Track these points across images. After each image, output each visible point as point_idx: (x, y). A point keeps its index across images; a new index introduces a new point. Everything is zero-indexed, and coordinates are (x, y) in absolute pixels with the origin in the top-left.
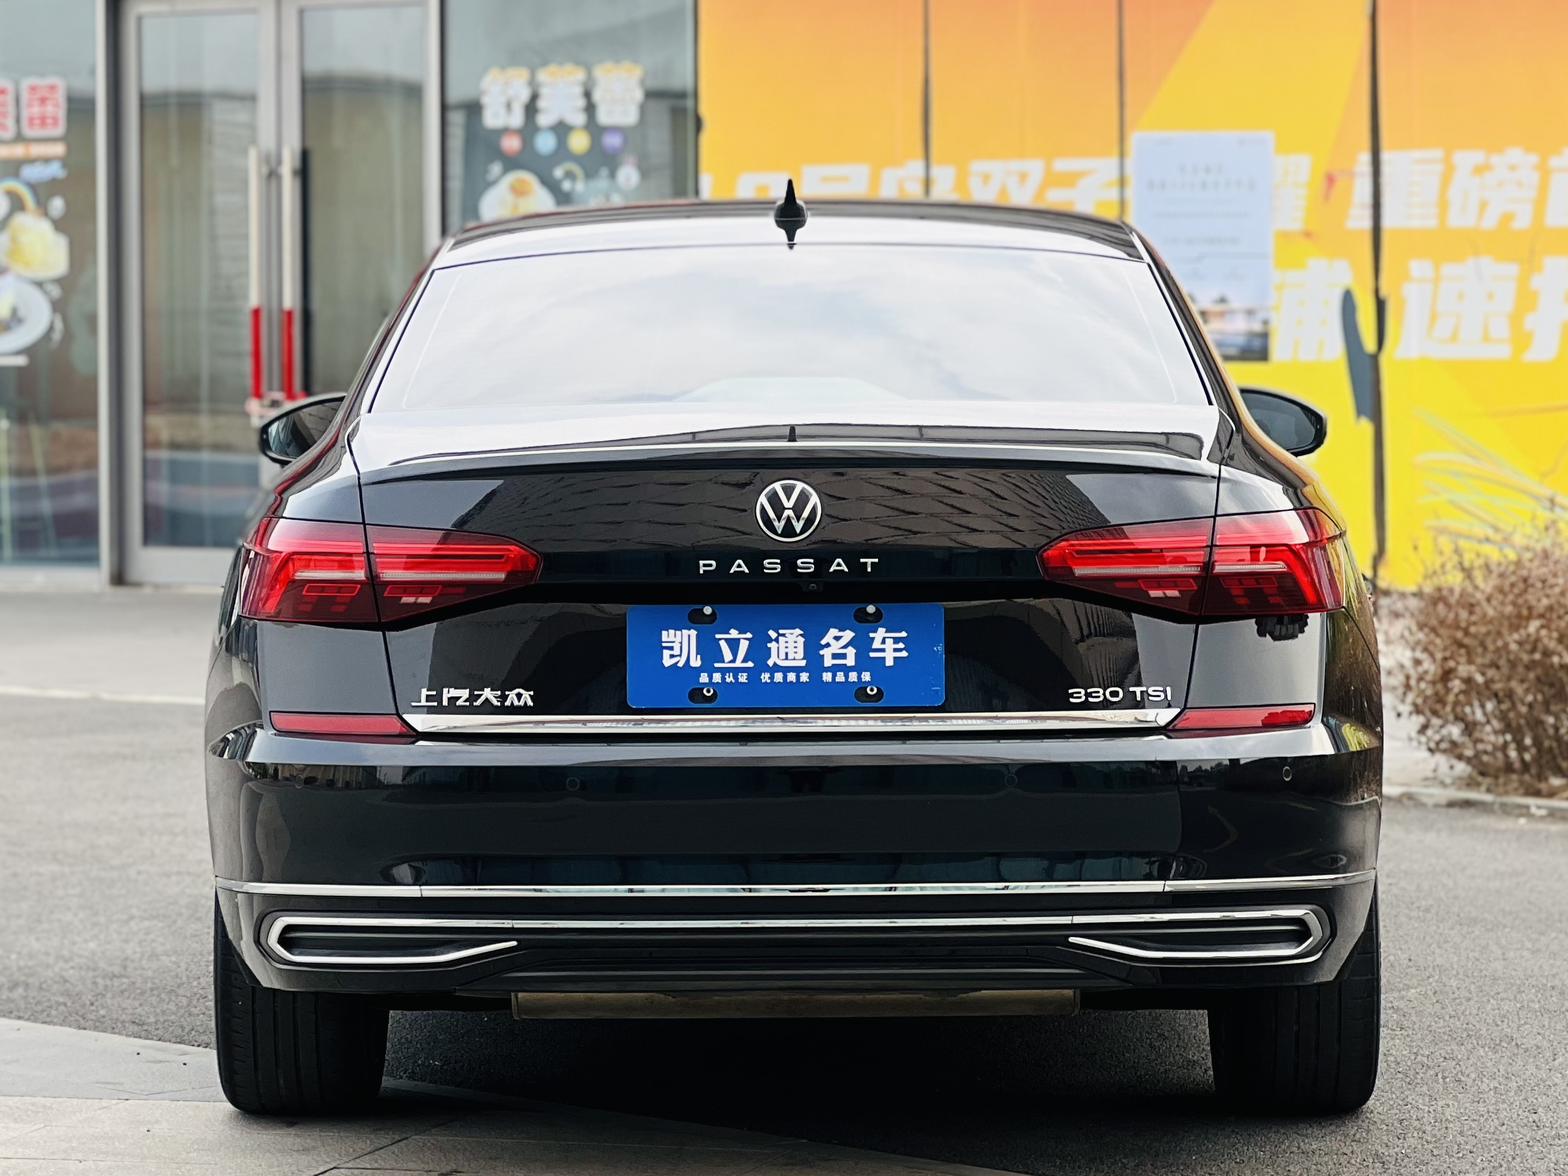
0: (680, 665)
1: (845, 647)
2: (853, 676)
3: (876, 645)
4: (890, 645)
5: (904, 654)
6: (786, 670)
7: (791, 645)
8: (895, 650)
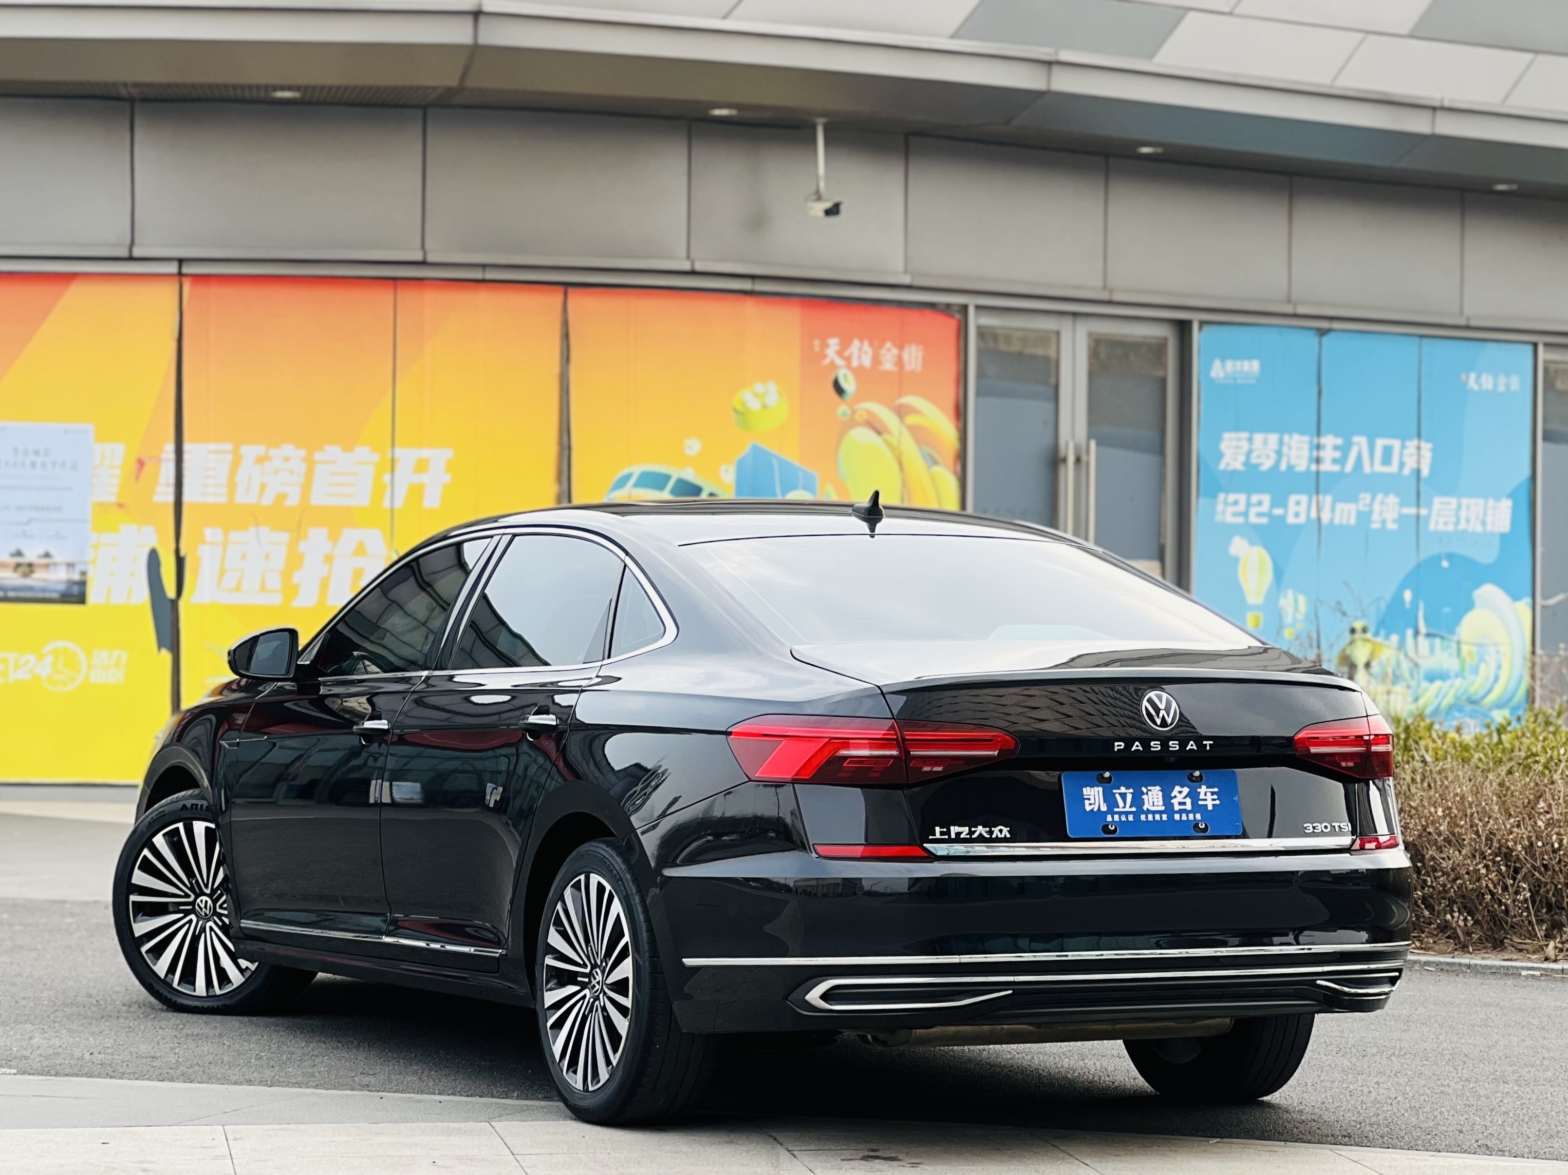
0: (1095, 810)
1: (1185, 797)
2: (1191, 816)
3: (1202, 796)
4: (1209, 796)
5: (1217, 802)
6: (1154, 813)
7: (1155, 796)
8: (1213, 800)
